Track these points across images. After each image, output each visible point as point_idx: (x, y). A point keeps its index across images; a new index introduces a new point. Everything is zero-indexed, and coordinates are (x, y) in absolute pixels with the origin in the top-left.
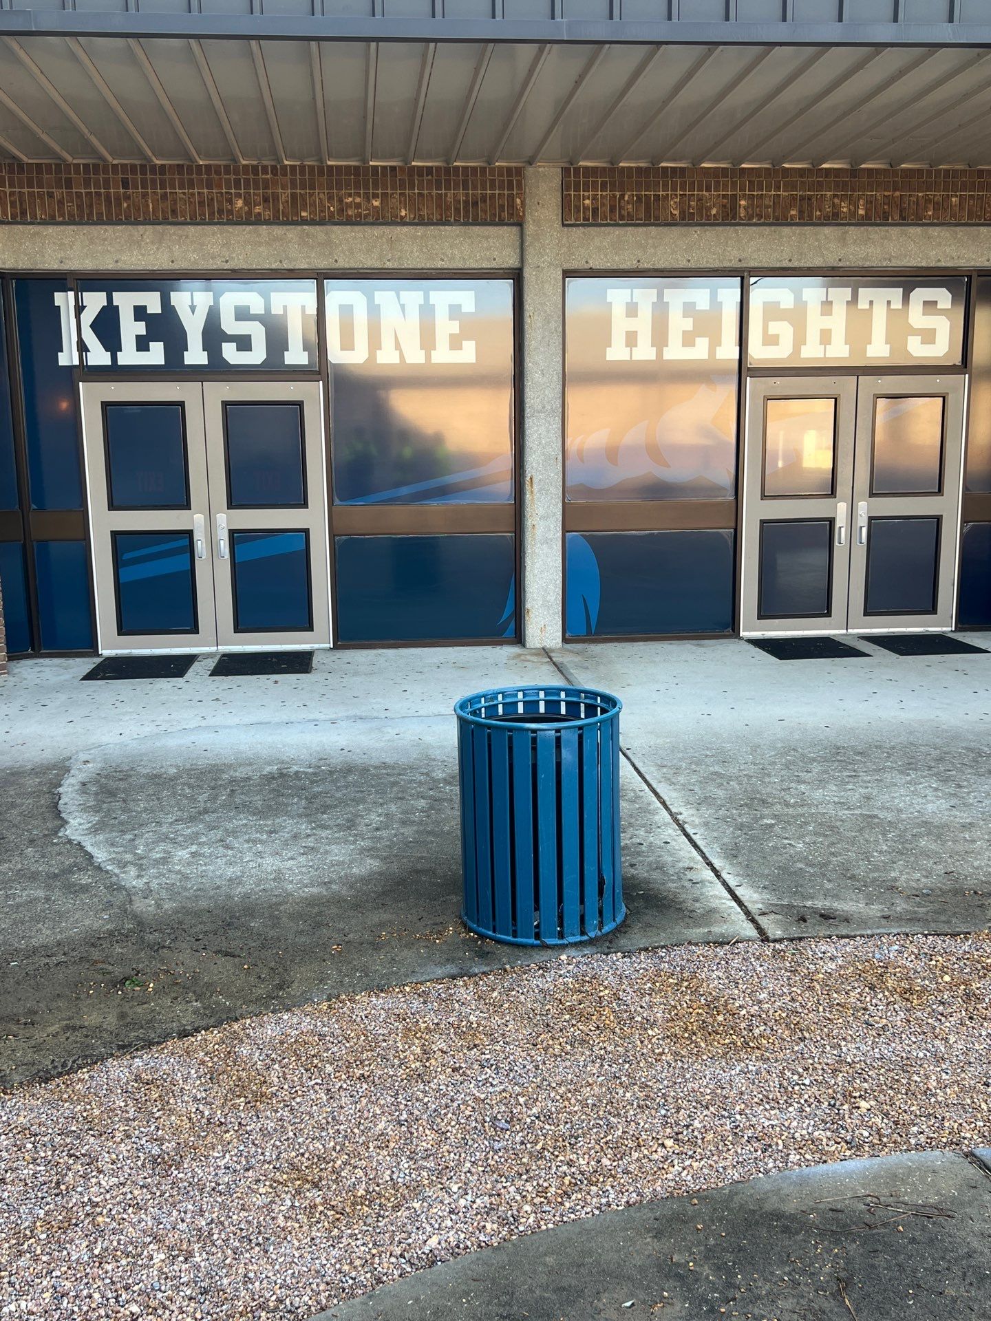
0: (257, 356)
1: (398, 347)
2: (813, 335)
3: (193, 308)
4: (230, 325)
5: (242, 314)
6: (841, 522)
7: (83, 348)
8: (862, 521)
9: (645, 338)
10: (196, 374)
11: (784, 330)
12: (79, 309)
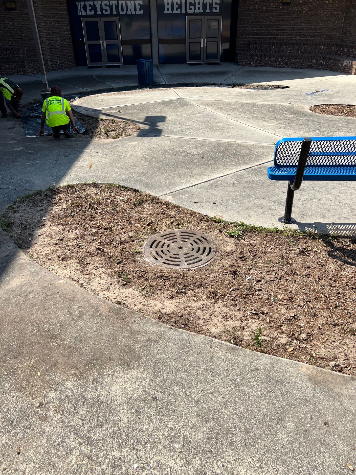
0: (108, 13)
1: (131, 11)
2: (197, 8)
3: (98, 4)
4: (104, 7)
5: (106, 5)
6: (202, 42)
7: (81, 12)
8: (205, 43)
9: (170, 9)
10: (99, 16)
11: (192, 7)
12: (80, 5)
